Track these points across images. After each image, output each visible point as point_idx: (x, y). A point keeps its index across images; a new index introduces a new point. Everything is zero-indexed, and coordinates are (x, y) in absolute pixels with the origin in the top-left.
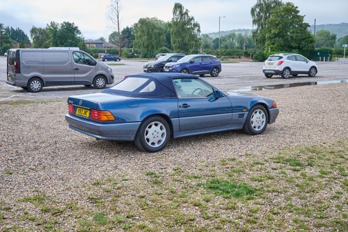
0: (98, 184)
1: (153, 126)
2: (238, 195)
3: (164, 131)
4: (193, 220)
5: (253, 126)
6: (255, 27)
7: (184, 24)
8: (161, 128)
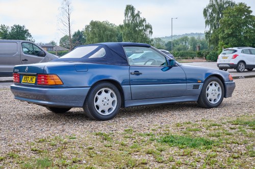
0: (44, 141)
1: (103, 93)
2: (194, 146)
3: (115, 98)
4: (146, 164)
5: (208, 98)
6: (208, 28)
7: (136, 25)
8: (112, 96)
